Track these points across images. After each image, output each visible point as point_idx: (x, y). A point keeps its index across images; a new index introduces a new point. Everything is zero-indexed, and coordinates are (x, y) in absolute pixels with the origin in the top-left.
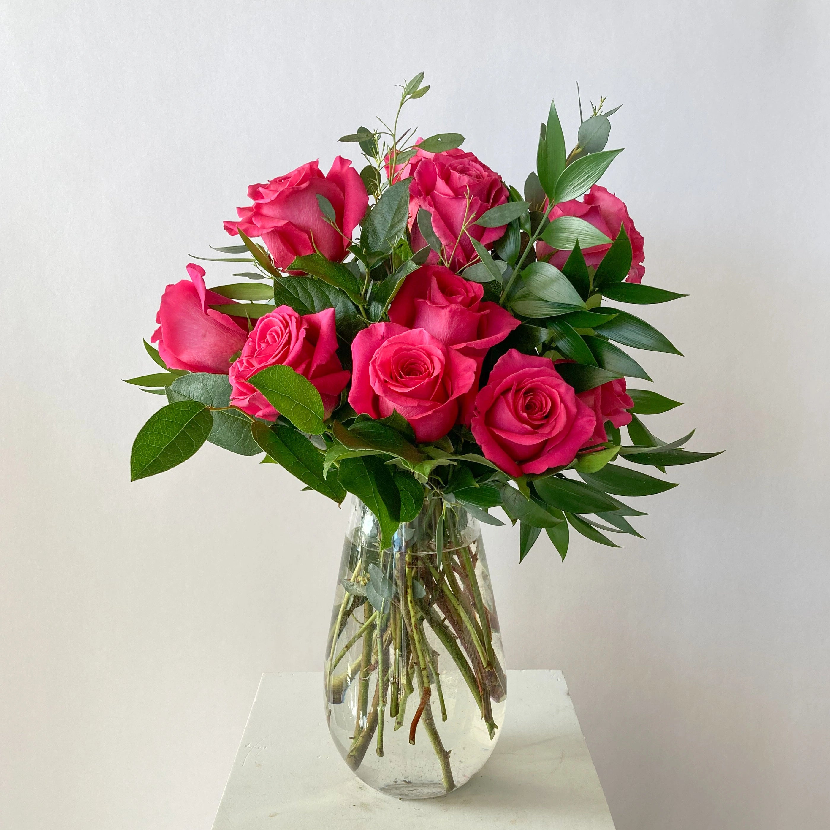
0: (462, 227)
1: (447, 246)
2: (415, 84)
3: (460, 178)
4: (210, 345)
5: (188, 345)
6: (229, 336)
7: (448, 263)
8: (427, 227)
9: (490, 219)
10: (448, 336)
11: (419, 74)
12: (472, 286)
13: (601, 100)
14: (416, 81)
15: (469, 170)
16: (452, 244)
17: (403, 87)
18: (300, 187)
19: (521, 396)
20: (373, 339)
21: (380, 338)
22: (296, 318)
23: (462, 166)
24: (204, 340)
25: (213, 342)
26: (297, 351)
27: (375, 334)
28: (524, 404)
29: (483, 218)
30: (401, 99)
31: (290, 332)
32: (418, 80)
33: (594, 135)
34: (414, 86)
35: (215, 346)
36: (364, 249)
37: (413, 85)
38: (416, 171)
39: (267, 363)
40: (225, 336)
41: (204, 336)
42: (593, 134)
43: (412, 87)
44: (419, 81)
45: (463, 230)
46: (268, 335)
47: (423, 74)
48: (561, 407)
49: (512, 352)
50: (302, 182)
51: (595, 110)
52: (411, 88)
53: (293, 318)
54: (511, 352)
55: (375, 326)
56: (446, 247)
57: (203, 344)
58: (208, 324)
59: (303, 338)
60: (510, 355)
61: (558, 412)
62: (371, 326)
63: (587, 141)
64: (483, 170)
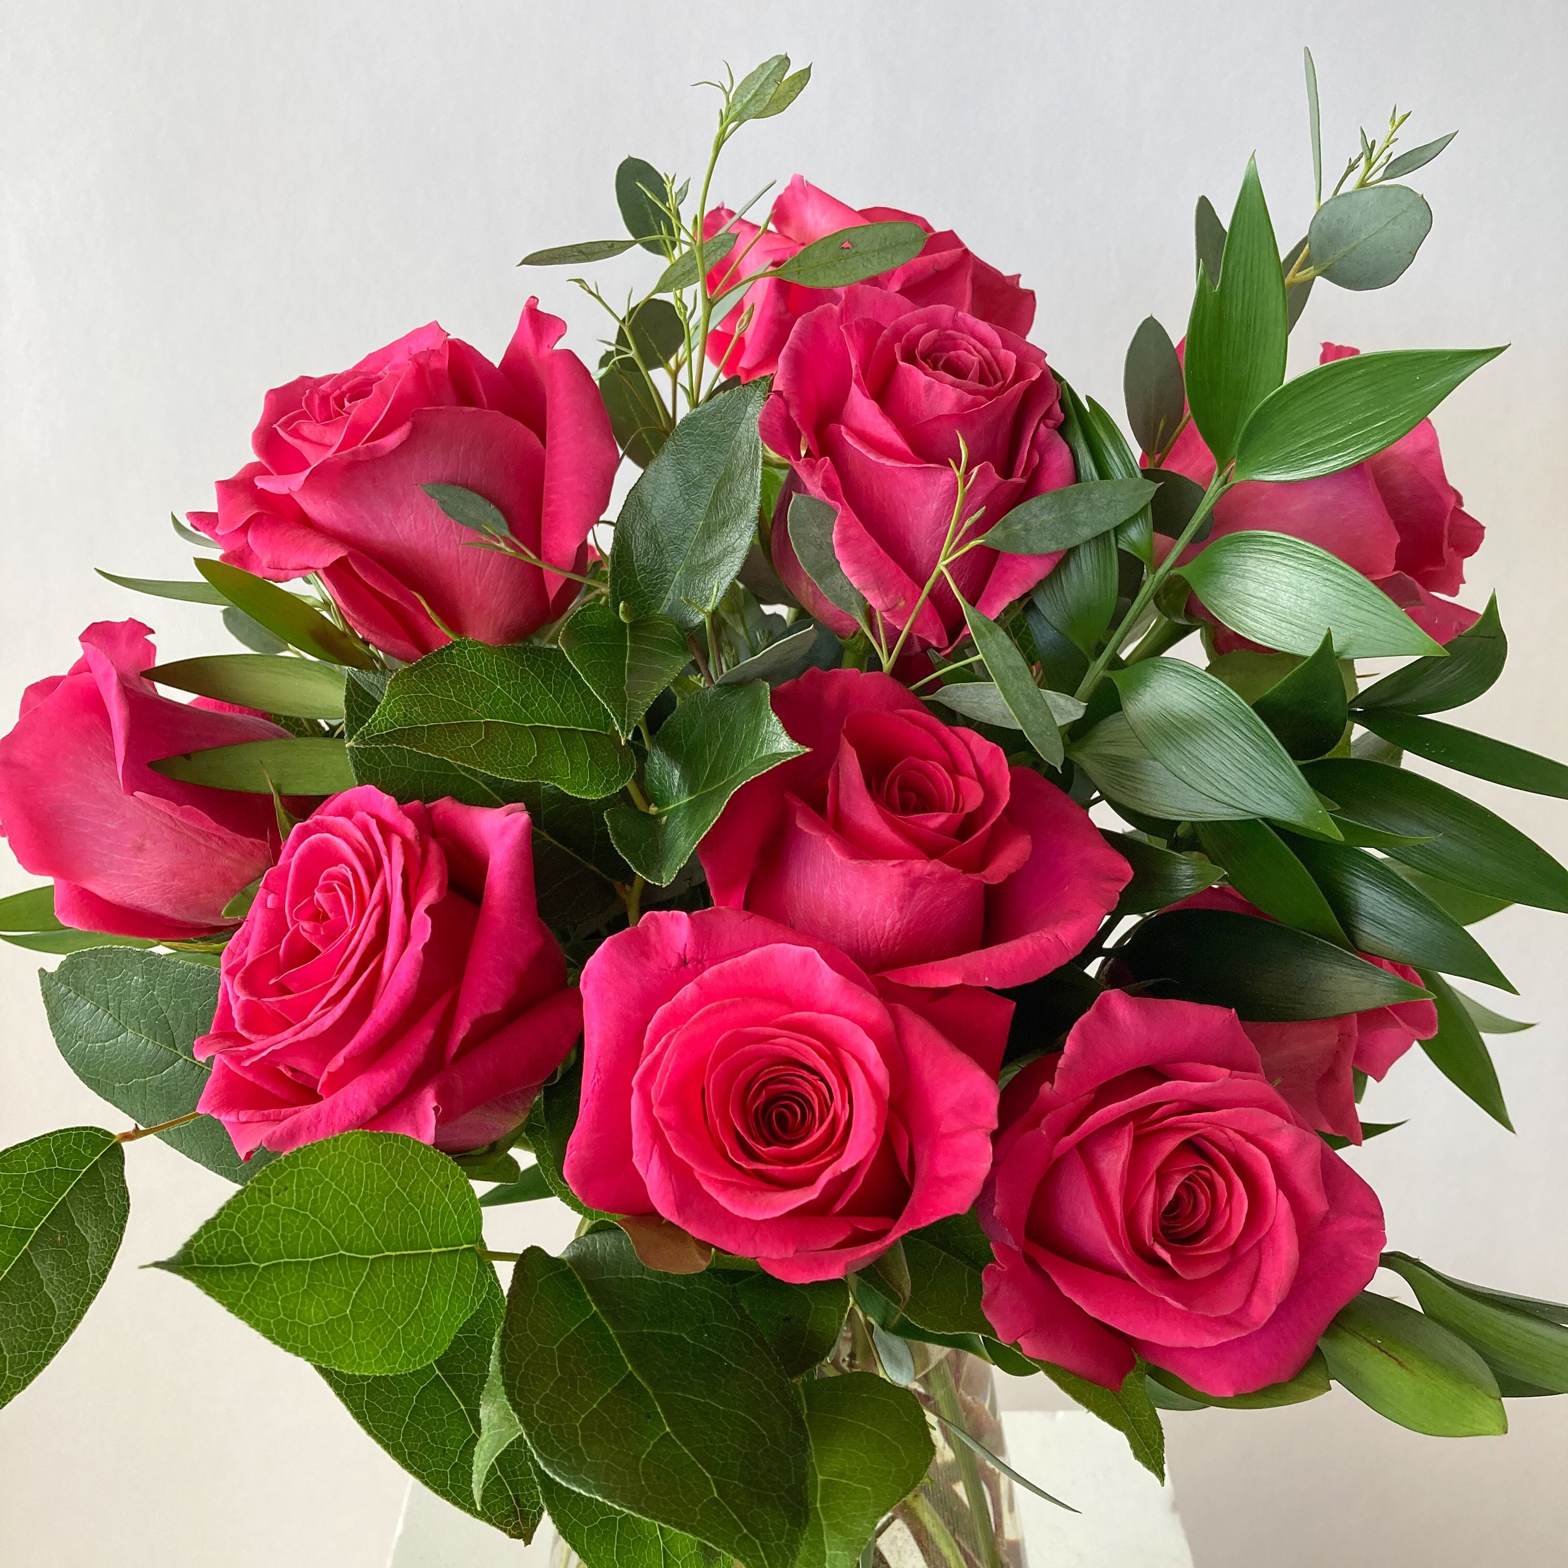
0: (935, 563)
1: (888, 610)
2: (760, 87)
3: (929, 388)
4: (159, 875)
5: (96, 865)
6: (214, 846)
7: (890, 655)
8: (820, 547)
9: (1026, 530)
10: (898, 926)
11: (773, 58)
12: (967, 745)
13: (1393, 119)
14: (763, 79)
15: (956, 347)
16: (902, 604)
17: (723, 88)
18: (382, 448)
19: (1150, 1182)
20: (653, 966)
21: (674, 961)
22: (405, 843)
23: (933, 333)
24: (141, 861)
25: (166, 866)
26: (401, 994)
27: (659, 947)
28: (1160, 1205)
29: (1006, 527)
30: (717, 130)
31: (385, 902)
32: (767, 78)
33: (1366, 239)
34: (755, 95)
35: (174, 876)
36: (622, 605)
37: (753, 92)
38: (784, 351)
39: (304, 1028)
40: (203, 850)
41: (140, 849)
42: (1363, 236)
43: (749, 97)
44: (771, 80)
45: (942, 573)
46: (320, 891)
47: (787, 58)
48: (1280, 1205)
49: (1108, 1002)
50: (384, 431)
51: (1371, 151)
52: (745, 100)
53: (396, 841)
54: (1107, 1000)
55: (661, 921)
56: (885, 615)
57: (140, 871)
58: (148, 815)
59: (420, 948)
60: (1105, 1014)
61: (1270, 1222)
62: (647, 919)
63: (1340, 252)
64: (999, 342)
